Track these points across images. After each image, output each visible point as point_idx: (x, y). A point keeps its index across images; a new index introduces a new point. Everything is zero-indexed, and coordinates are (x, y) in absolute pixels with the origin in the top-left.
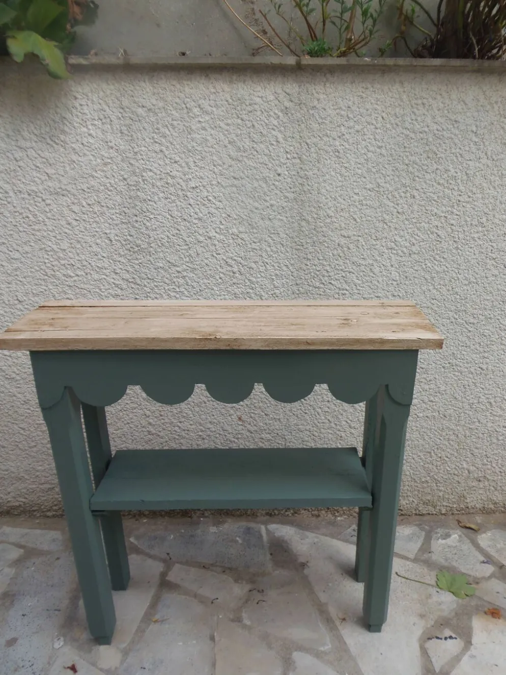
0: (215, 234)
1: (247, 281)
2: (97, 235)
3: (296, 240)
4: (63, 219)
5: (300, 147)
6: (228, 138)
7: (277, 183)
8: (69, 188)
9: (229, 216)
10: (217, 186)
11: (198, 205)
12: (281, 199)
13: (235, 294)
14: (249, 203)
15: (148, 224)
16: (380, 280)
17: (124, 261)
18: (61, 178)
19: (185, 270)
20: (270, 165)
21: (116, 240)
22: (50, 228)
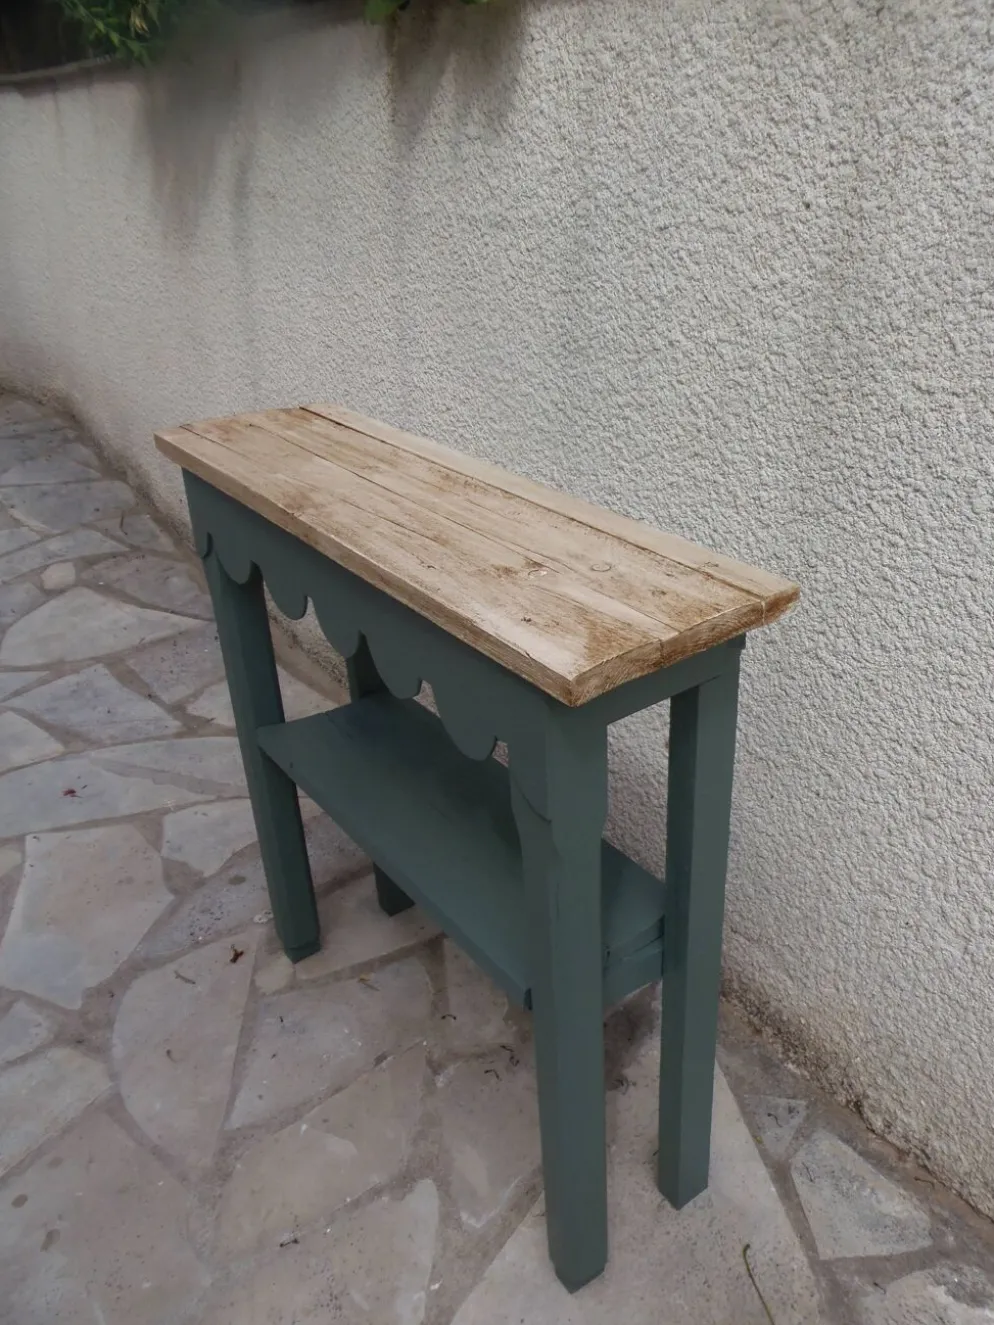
0: (681, 337)
1: (716, 454)
2: (532, 310)
3: (816, 377)
4: (499, 274)
5: (860, 132)
6: (728, 112)
8: (510, 215)
9: (707, 299)
10: (697, 228)
11: (664, 267)
12: (802, 270)
14: (744, 273)
15: (592, 299)
17: (557, 368)
18: (503, 196)
19: (628, 405)
20: (796, 180)
21: (551, 324)
22: (485, 288)
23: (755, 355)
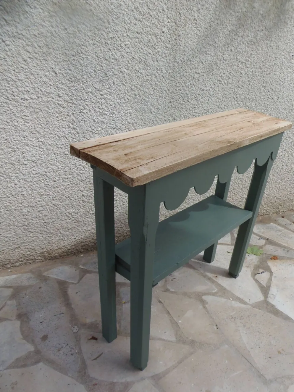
0: (124, 70)
1: (143, 100)
2: (46, 69)
3: (172, 74)
4: (20, 57)
5: (175, 15)
6: (134, 4)
7: (162, 38)
8: (24, 33)
9: (133, 58)
10: (126, 37)
11: (115, 50)
12: (164, 48)
13: (136, 109)
14: (146, 50)
15: (82, 62)
16: (213, 99)
17: (66, 88)
18: (17, 25)
19: (106, 94)
20: (159, 26)
21: (59, 73)
22: (10, 63)
23: (153, 71)
